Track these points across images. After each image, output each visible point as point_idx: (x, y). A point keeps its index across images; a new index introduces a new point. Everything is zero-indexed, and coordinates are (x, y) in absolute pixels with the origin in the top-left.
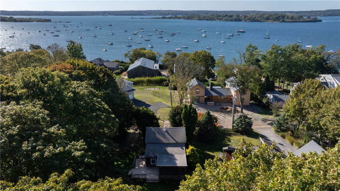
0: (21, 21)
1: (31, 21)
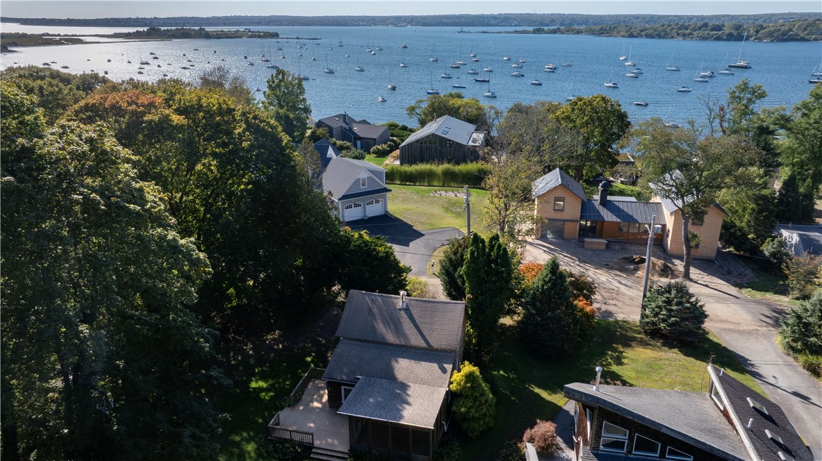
0: (219, 36)
1: (238, 37)
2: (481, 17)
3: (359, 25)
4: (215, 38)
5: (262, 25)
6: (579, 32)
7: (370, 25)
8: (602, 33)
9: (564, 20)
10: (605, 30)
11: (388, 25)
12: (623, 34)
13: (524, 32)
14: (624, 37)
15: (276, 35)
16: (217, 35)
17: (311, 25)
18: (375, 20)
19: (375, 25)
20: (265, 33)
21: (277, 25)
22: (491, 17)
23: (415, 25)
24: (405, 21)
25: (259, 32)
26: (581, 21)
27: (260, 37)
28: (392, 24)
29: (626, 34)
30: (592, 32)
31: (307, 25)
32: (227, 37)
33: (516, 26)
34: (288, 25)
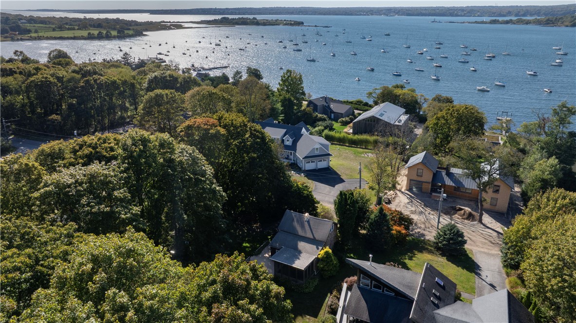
0: (265, 23)
1: (277, 25)
2: (452, 10)
3: (361, 15)
4: (262, 25)
5: (294, 14)
6: (528, 23)
7: (368, 15)
8: (548, 24)
9: (519, 12)
10: (552, 21)
11: (381, 15)
12: (567, 24)
13: (483, 22)
14: (567, 26)
15: (300, 24)
16: (264, 23)
17: (327, 14)
18: (372, 11)
19: (372, 14)
20: (295, 22)
21: (304, 15)
22: (460, 10)
23: (401, 15)
24: (394, 12)
25: (291, 21)
26: (534, 13)
27: (291, 24)
28: (384, 14)
29: (570, 24)
30: (538, 22)
31: (324, 14)
32: (270, 25)
33: (478, 16)
34: (312, 14)
